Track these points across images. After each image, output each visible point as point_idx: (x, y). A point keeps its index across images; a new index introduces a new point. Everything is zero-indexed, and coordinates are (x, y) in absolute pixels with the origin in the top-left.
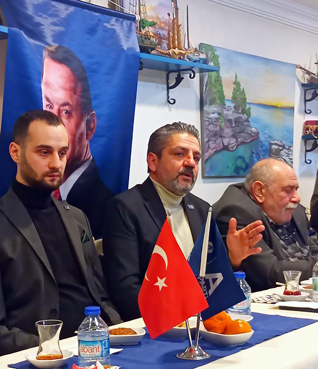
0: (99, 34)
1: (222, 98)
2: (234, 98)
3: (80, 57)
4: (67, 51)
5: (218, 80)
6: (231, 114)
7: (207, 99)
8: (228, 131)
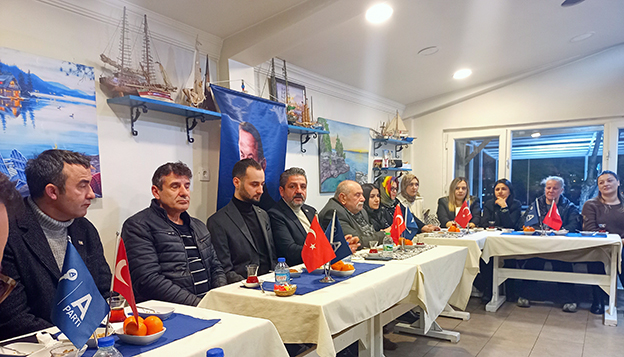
0: (267, 115)
1: (330, 149)
2: (336, 148)
3: (257, 128)
4: (250, 125)
5: (328, 138)
6: (335, 157)
7: (322, 149)
8: (333, 167)
